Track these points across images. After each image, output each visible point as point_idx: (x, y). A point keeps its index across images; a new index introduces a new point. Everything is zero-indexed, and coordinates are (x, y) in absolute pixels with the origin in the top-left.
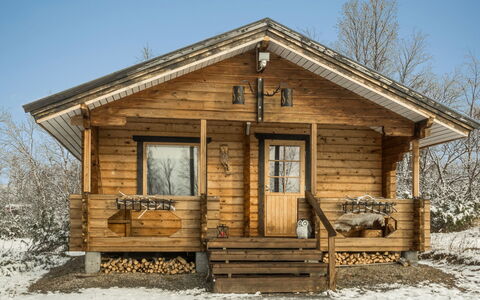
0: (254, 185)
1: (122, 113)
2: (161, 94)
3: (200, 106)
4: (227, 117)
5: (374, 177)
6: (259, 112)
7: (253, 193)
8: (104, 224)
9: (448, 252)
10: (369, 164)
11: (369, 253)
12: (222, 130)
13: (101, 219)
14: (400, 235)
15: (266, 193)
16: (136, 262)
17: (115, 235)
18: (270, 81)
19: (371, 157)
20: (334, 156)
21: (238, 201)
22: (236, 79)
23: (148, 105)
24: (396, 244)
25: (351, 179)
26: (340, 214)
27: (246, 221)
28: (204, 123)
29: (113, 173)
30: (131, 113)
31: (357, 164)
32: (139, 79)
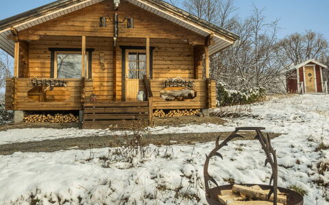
0: (119, 75)
1: (36, 33)
2: (60, 22)
3: (81, 29)
4: (98, 34)
5: (189, 70)
6: (115, 32)
7: (118, 79)
8: (26, 94)
9: (234, 112)
10: (186, 63)
11: (181, 110)
12: (100, 44)
13: (24, 92)
14: (199, 99)
15: (127, 79)
16: (44, 116)
17: (31, 100)
18: (123, 15)
19: (188, 58)
20: (166, 58)
21: (110, 84)
22: (102, 14)
23: (51, 28)
24: (196, 104)
25: (176, 71)
26: (164, 88)
27: (114, 95)
28: (84, 39)
29: (37, 69)
30: (41, 33)
31: (180, 62)
32: (45, 13)
